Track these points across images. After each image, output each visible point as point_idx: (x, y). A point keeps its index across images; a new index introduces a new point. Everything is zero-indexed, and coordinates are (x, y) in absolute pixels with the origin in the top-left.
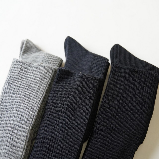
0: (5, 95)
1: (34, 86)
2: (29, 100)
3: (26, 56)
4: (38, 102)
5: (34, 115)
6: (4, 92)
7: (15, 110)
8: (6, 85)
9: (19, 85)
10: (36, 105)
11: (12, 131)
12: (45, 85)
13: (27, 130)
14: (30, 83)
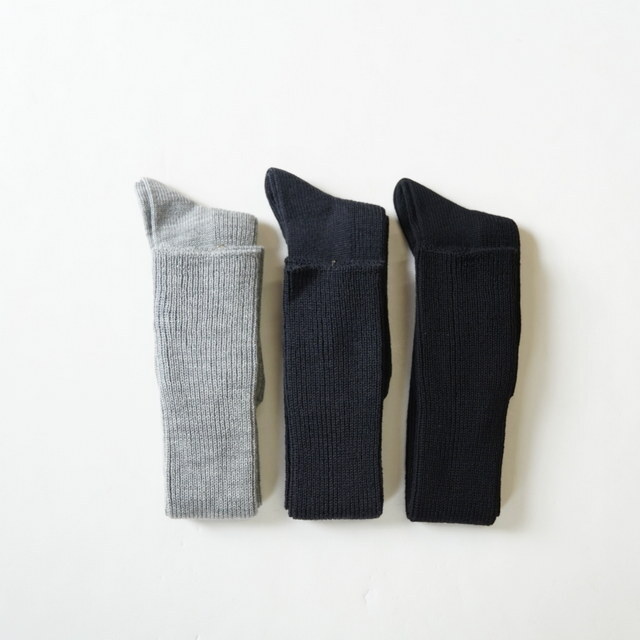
0: (169, 339)
1: (228, 306)
2: (229, 340)
3: (166, 230)
4: (249, 339)
5: (252, 367)
6: (163, 333)
7: (206, 367)
8: (161, 318)
9: (195, 311)
10: (249, 345)
11: (217, 410)
12: (251, 297)
13: (248, 400)
14: (216, 300)
